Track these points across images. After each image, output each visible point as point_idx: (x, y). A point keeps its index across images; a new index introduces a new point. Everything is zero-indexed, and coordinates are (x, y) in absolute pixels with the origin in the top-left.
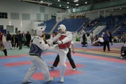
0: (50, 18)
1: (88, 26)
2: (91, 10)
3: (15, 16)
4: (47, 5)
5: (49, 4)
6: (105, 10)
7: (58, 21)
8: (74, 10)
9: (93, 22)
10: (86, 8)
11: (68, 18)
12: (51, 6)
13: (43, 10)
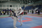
0: (23, 6)
1: (33, 8)
2: (34, 4)
3: (14, 6)
4: (22, 3)
5: (23, 2)
6: (38, 3)
7: (25, 7)
8: (29, 4)
9: (35, 7)
10: (33, 3)
11: (28, 6)
12: (23, 3)
13: (21, 4)
